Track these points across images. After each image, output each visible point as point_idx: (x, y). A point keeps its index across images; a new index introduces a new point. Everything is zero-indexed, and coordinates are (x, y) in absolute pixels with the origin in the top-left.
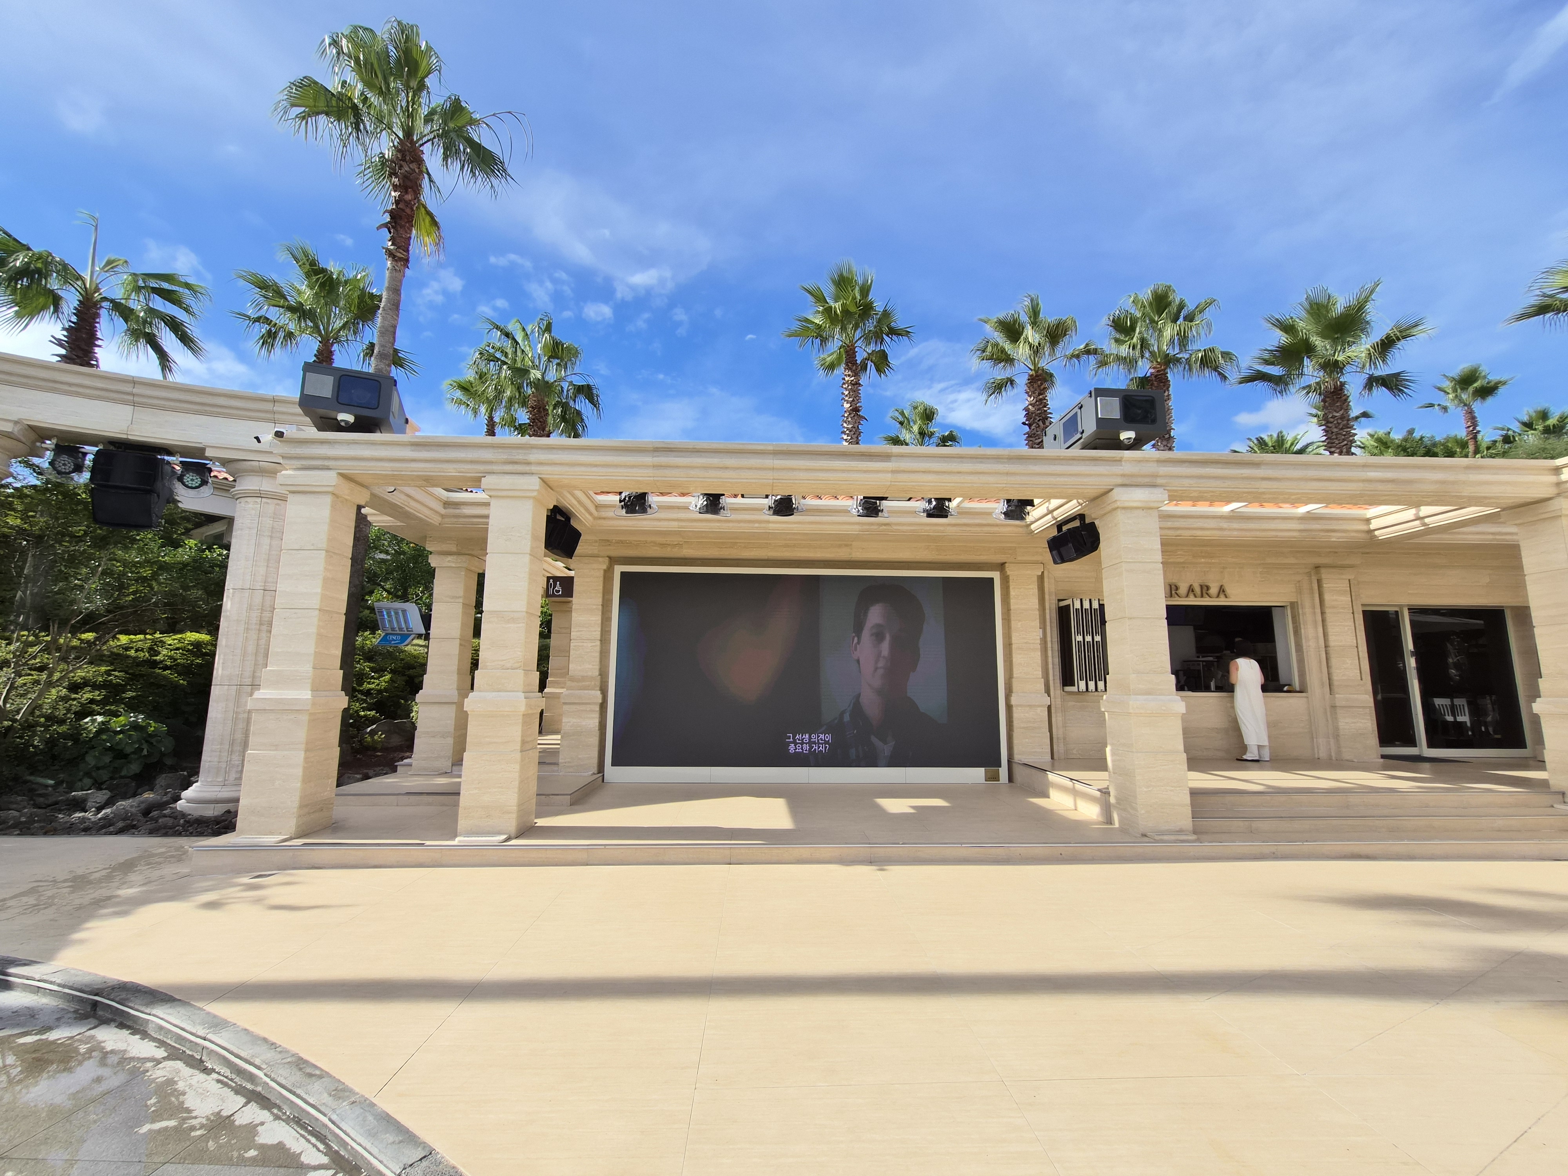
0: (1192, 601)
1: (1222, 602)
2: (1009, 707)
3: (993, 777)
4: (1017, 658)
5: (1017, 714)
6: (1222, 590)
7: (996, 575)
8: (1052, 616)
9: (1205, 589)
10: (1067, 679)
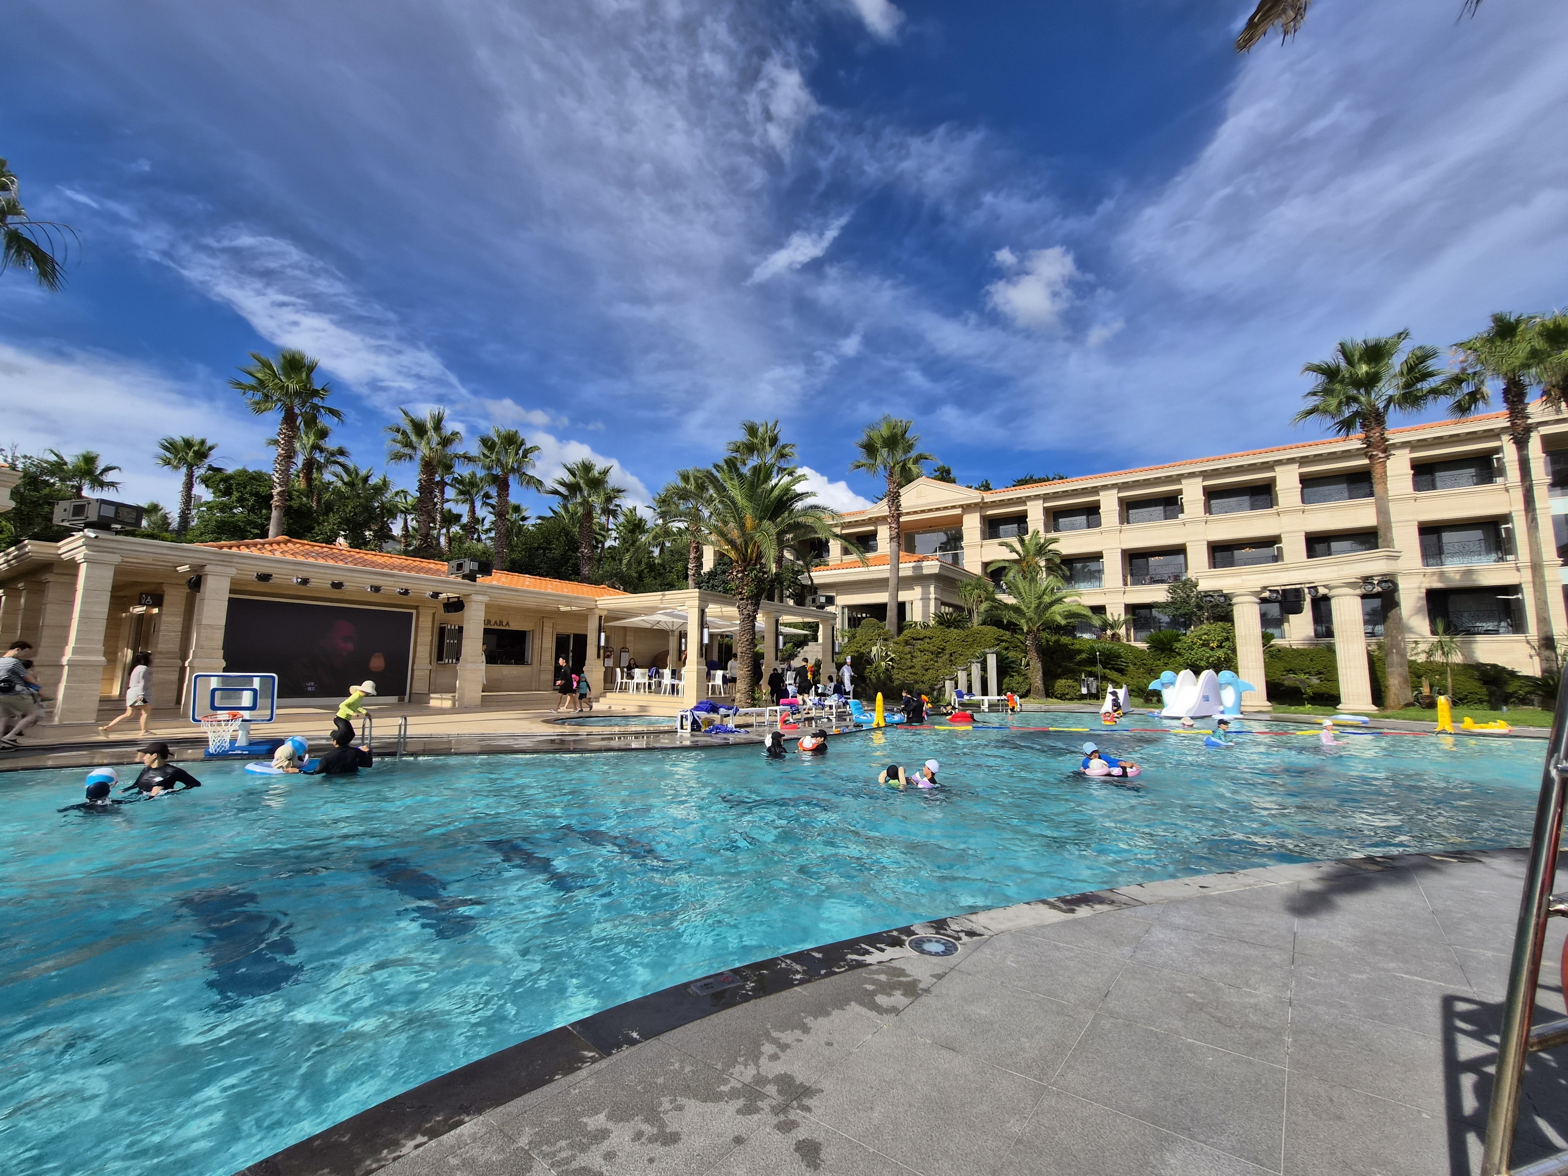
0: (496, 627)
1: (507, 628)
2: (413, 670)
3: (401, 700)
4: (419, 648)
5: (416, 673)
6: (508, 624)
7: (414, 612)
8: (436, 630)
9: (501, 623)
10: (440, 658)
